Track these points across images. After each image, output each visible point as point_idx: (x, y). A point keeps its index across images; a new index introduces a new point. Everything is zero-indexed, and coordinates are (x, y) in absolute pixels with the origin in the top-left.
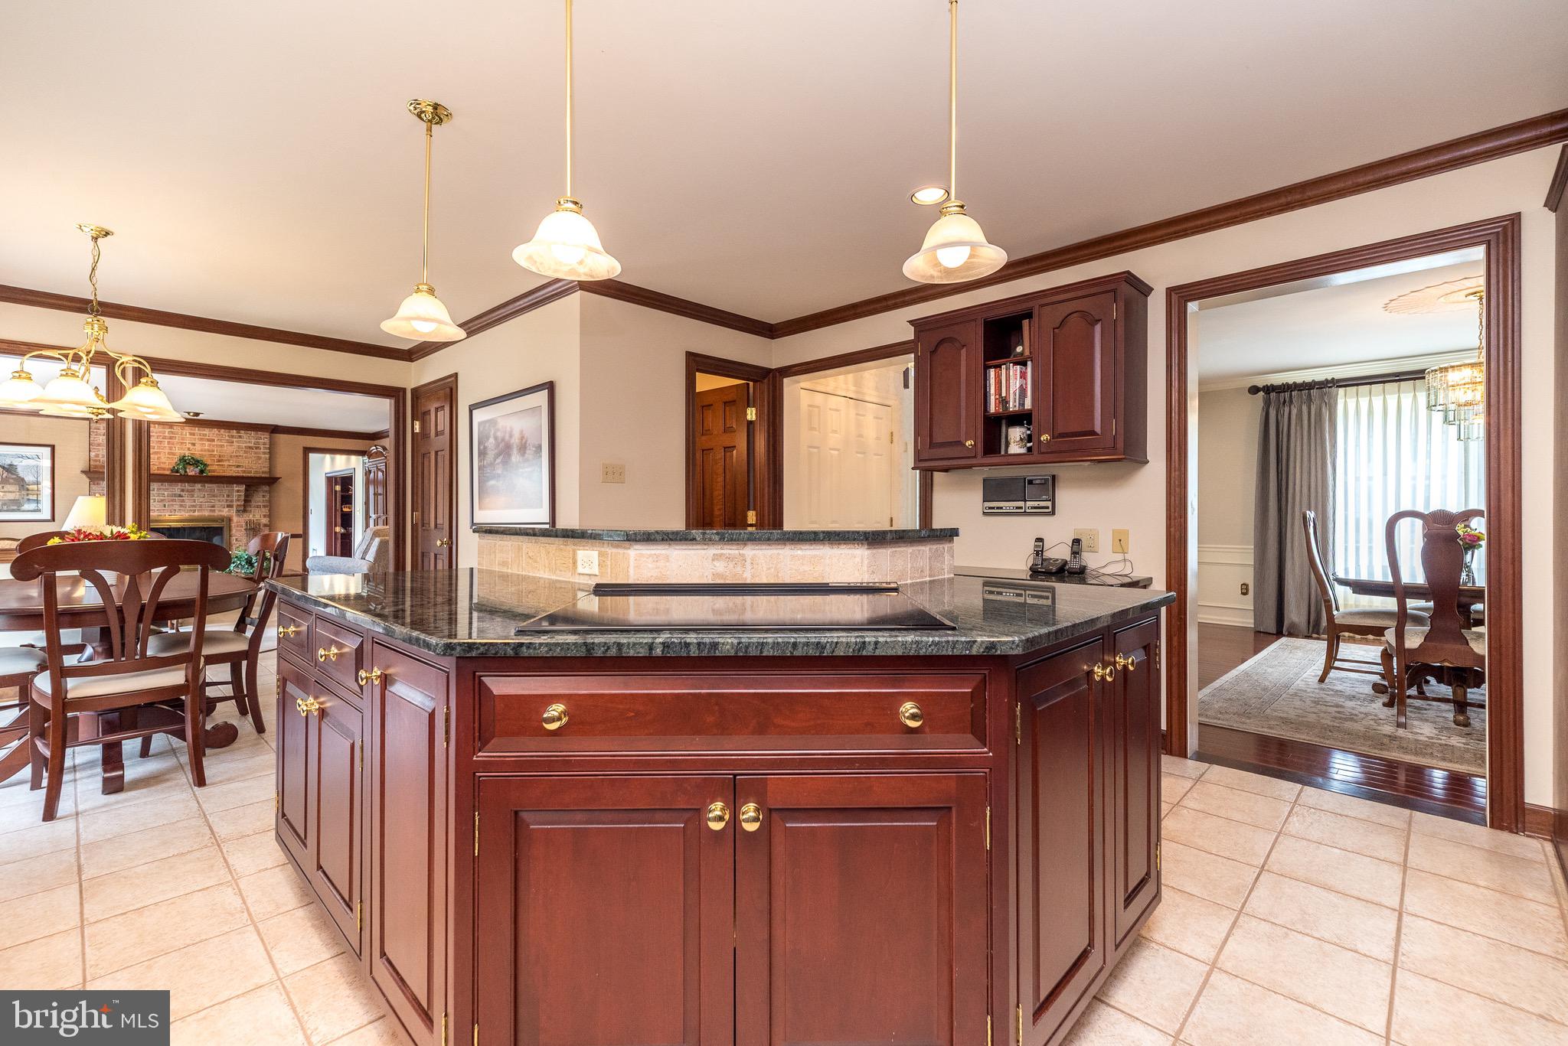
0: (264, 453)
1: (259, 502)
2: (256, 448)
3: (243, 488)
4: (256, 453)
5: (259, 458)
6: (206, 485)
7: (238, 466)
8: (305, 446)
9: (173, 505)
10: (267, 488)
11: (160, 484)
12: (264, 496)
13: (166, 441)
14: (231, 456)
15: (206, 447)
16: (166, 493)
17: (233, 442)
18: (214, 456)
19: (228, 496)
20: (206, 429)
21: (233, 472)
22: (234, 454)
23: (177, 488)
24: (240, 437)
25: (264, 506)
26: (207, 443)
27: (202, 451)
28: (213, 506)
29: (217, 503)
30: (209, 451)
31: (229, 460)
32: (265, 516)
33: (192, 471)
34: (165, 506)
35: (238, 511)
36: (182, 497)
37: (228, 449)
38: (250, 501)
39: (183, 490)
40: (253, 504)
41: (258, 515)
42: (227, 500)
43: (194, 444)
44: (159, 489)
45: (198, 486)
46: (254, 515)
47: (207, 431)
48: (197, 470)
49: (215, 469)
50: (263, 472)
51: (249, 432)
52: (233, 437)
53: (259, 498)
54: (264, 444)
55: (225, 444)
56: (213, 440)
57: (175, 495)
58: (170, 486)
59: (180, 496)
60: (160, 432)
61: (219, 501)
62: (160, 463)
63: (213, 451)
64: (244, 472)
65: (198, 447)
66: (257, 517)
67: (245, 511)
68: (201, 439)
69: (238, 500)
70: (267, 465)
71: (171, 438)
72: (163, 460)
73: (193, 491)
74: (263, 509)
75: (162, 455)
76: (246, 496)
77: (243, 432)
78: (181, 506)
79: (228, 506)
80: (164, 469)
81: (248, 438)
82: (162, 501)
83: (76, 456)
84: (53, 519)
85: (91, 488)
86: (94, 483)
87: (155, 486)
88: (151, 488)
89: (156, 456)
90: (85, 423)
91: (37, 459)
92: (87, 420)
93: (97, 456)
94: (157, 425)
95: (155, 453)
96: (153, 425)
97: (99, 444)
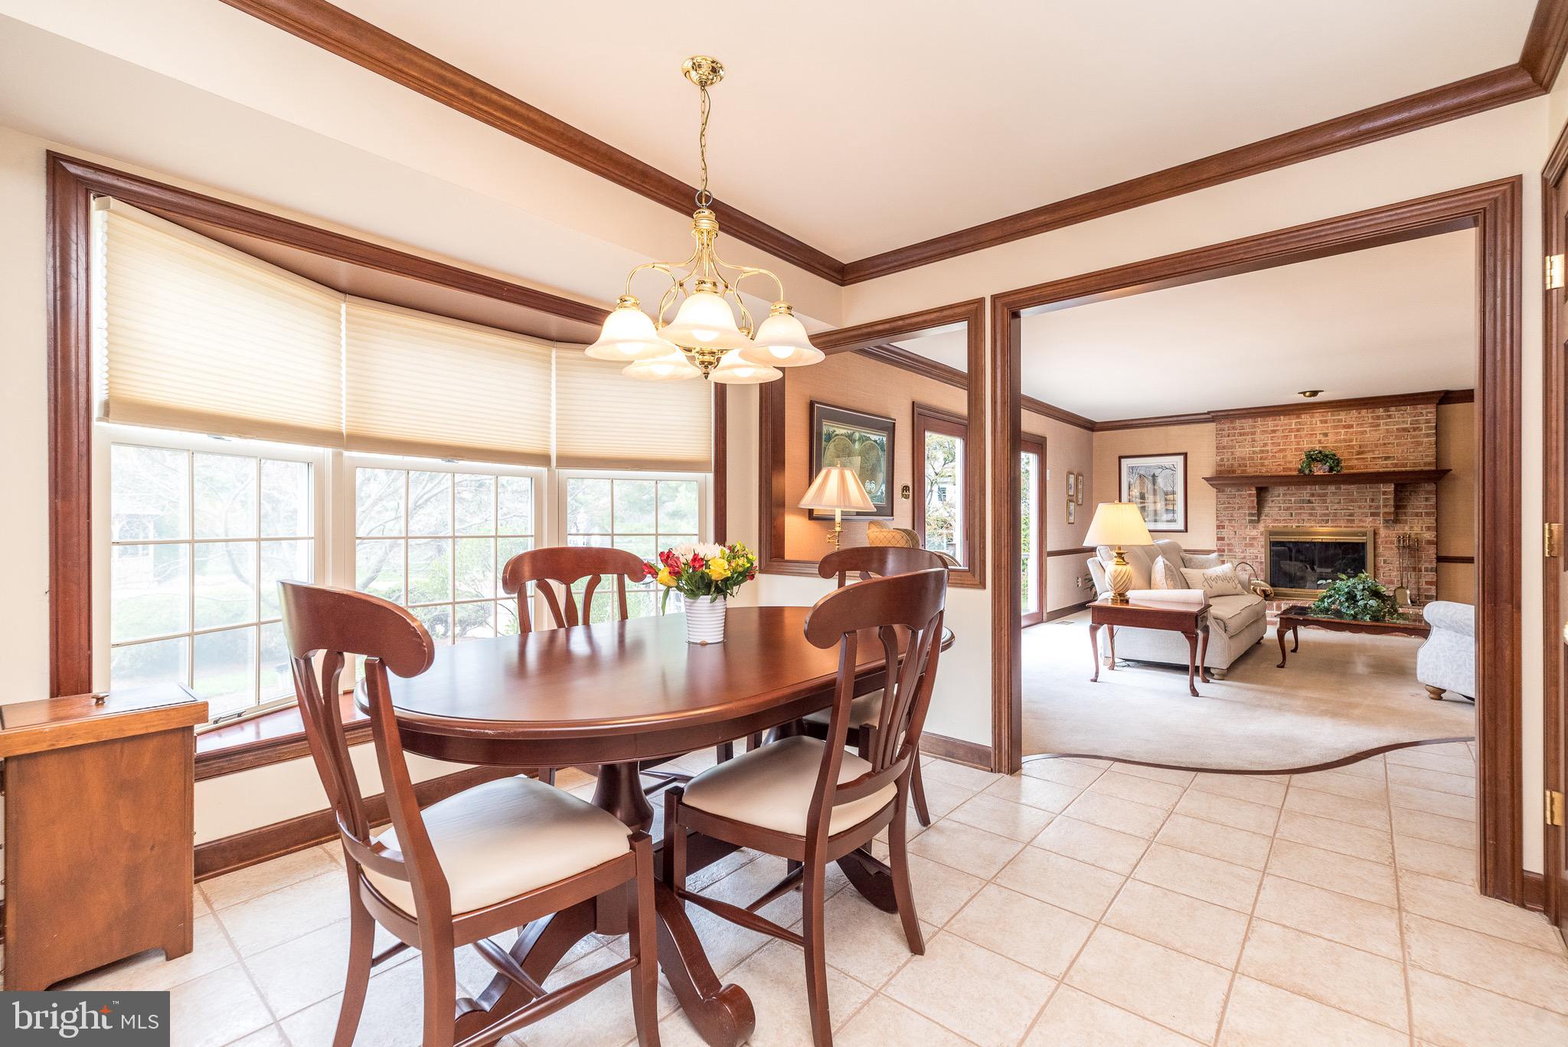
0: (1428, 435)
1: (1418, 508)
2: (1415, 429)
3: (1391, 488)
4: (1414, 437)
5: (1419, 444)
6: (1343, 487)
7: (1387, 458)
9: (1300, 514)
10: (1431, 487)
11: (1286, 488)
12: (1427, 499)
13: (1293, 434)
14: (1376, 446)
15: (1342, 437)
16: (1293, 499)
17: (1379, 425)
18: (1352, 447)
19: (1372, 500)
20: (1341, 413)
21: (1380, 466)
22: (1381, 442)
23: (1306, 492)
24: (1389, 416)
25: (1427, 514)
26: (1343, 431)
27: (1336, 442)
28: (1351, 515)
29: (1357, 510)
30: (1345, 441)
31: (1373, 451)
32: (1428, 529)
33: (1320, 470)
34: (1292, 514)
35: (1386, 521)
36: (1312, 503)
37: (1372, 436)
38: (1405, 507)
39: (1313, 495)
40: (1409, 510)
41: (1418, 527)
42: (1370, 506)
43: (1326, 435)
44: (1285, 495)
45: (1332, 488)
46: (1411, 527)
47: (1342, 415)
48: (1326, 467)
49: (1353, 464)
50: (1426, 464)
51: (1403, 408)
52: (1378, 417)
53: (1421, 501)
54: (1428, 421)
55: (1368, 429)
56: (1351, 426)
57: (1303, 501)
58: (1298, 489)
59: (1309, 502)
60: (1286, 425)
61: (1360, 507)
62: (1286, 463)
63: (1351, 441)
64: (1396, 465)
65: (1331, 437)
66: (1417, 529)
67: (1396, 521)
68: (1336, 427)
69: (1385, 506)
70: (1433, 451)
71: (1298, 430)
72: (1289, 458)
73: (1325, 495)
74: (1426, 519)
75: (1288, 453)
76: (1395, 500)
77: (1393, 409)
78: (1311, 515)
79: (1373, 514)
80: (1290, 469)
81: (1403, 417)
82: (1288, 509)
83: (1205, 463)
84: (1186, 530)
85: (1217, 495)
86: (1219, 490)
87: (1281, 490)
88: (1276, 493)
89: (1282, 455)
90: (1212, 426)
91: (1173, 469)
92: (1213, 421)
93: (1222, 460)
94: (1282, 417)
95: (1281, 451)
96: (1278, 418)
97: (1224, 448)
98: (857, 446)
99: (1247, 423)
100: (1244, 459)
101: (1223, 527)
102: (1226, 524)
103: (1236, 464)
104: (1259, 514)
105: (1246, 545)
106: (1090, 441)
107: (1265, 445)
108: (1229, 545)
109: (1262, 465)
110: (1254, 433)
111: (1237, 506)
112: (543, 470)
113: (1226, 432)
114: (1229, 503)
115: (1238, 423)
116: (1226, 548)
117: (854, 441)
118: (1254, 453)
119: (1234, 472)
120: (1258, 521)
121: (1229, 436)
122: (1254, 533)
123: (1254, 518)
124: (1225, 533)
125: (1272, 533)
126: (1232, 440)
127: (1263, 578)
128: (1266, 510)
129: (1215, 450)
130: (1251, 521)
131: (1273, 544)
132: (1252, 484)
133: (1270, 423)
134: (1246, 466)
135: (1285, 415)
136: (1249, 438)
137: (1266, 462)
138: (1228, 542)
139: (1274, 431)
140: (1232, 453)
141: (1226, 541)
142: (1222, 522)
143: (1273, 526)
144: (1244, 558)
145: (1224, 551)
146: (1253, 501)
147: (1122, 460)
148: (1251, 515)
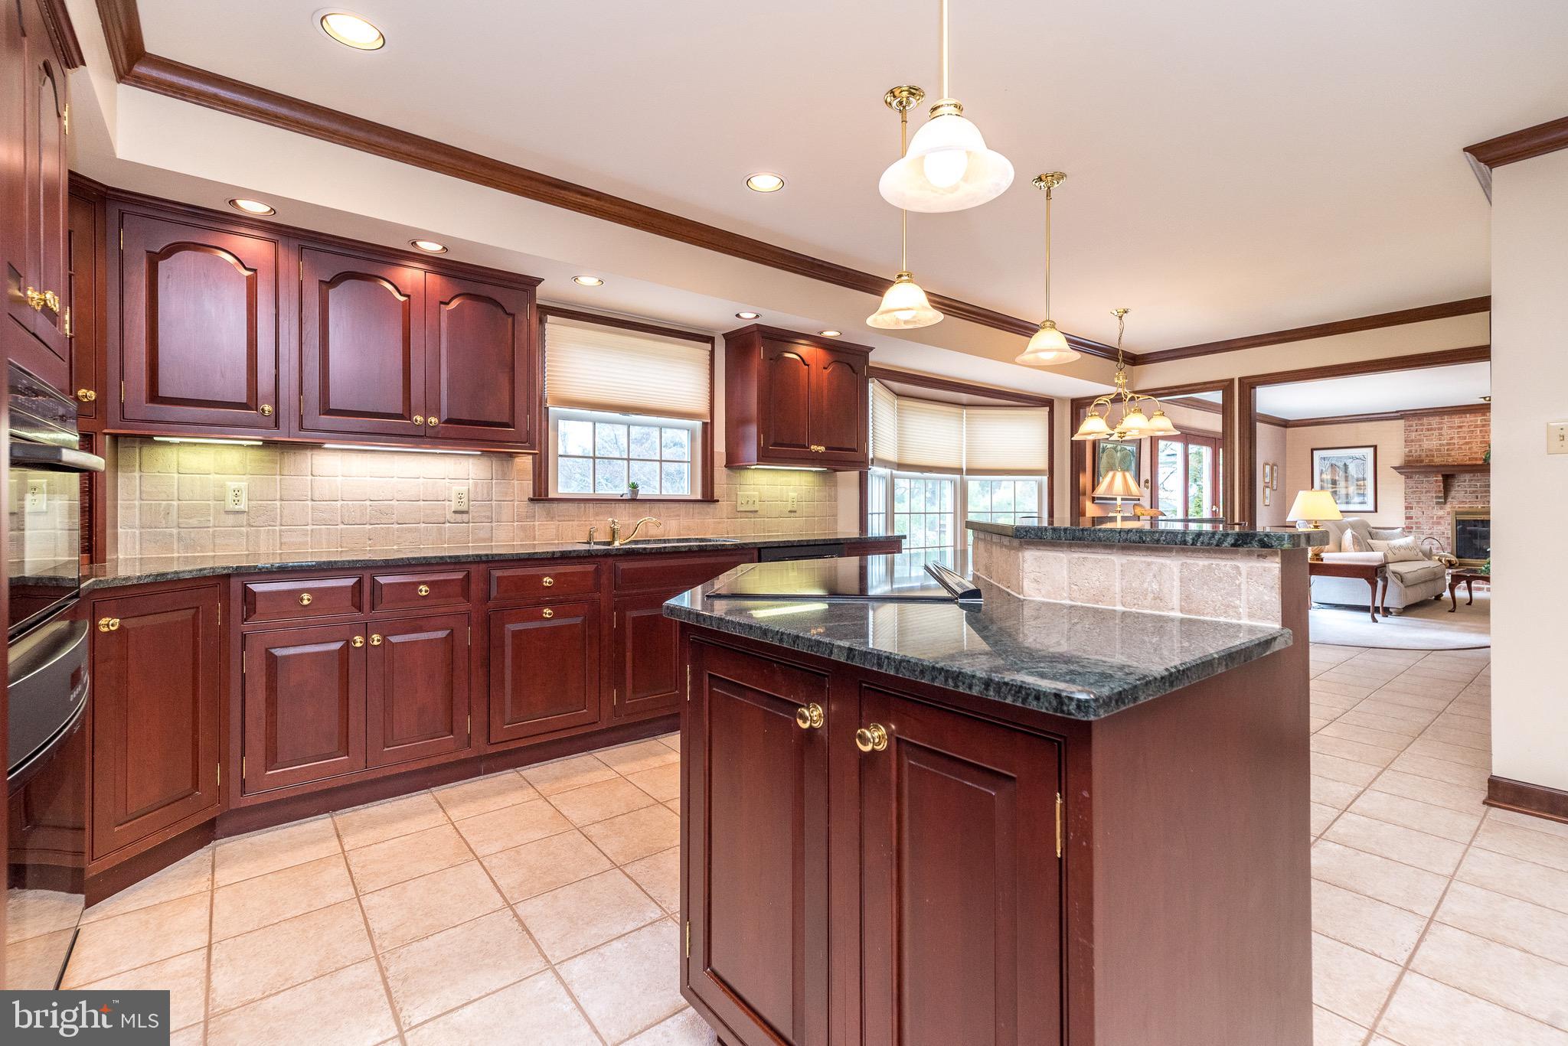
11: (1472, 475)
13: (1479, 429)
16: (1479, 484)
34: (1477, 497)
44: (1470, 481)
58: (1483, 476)
60: (1471, 421)
62: (1471, 453)
71: (1484, 426)
72: (1475, 450)
75: (1474, 446)
80: (1476, 459)
82: (1473, 492)
83: (1394, 454)
84: (1376, 511)
85: (1406, 482)
86: (1407, 477)
87: (1467, 477)
88: (1462, 479)
89: (1468, 447)
90: (1401, 422)
91: (1363, 459)
92: (1402, 419)
93: (1410, 451)
94: (1468, 415)
95: (1467, 443)
96: (1464, 416)
97: (1412, 441)
98: (1119, 454)
99: (1434, 421)
100: (1431, 450)
101: (1411, 508)
102: (1415, 505)
103: (1424, 454)
104: (1446, 497)
105: (1433, 523)
106: (1284, 437)
107: (1452, 438)
108: (1417, 523)
109: (1449, 455)
110: (1441, 429)
111: (1424, 490)
112: (957, 477)
113: (1414, 428)
114: (1417, 488)
115: (1425, 420)
116: (1414, 526)
117: (1117, 452)
118: (1441, 445)
119: (1422, 461)
120: (1445, 503)
121: (1417, 431)
122: (1441, 513)
123: (1441, 500)
124: (1413, 513)
125: (1457, 513)
126: (1420, 435)
127: (1450, 551)
128: (1453, 494)
129: (1403, 442)
130: (1438, 503)
131: (1458, 522)
132: (1438, 472)
133: (1457, 420)
134: (1433, 456)
135: (1471, 413)
136: (1436, 433)
137: (1453, 453)
138: (1417, 520)
139: (1460, 427)
140: (1420, 446)
141: (1414, 520)
142: (1410, 503)
143: (1459, 507)
144: (1432, 534)
145: (1412, 528)
146: (1440, 486)
147: (1315, 452)
148: (1437, 497)
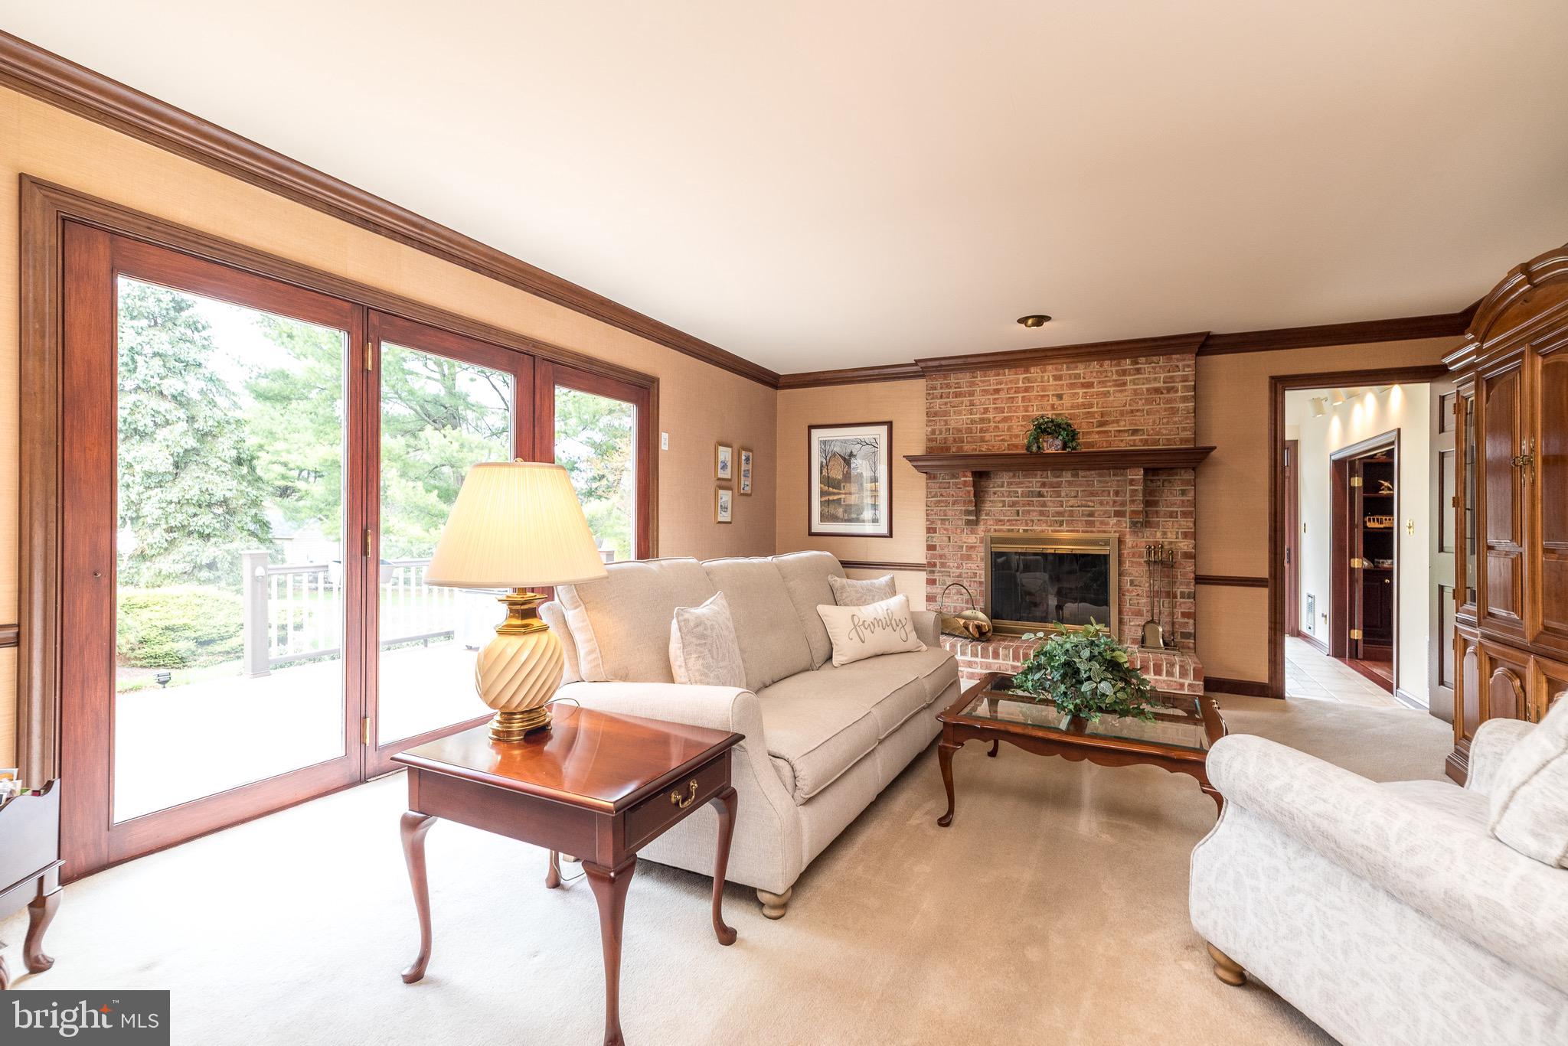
0: (1185, 399)
1: (1173, 505)
2: (1169, 390)
3: (1138, 474)
4: (1168, 401)
5: (1174, 411)
6: (1081, 473)
7: (1135, 432)
8: (1273, 375)
9: (1029, 512)
10: (1189, 476)
11: (1011, 474)
12: (1183, 493)
13: (1020, 395)
14: (1122, 414)
15: (1080, 400)
16: (1020, 490)
17: (1125, 384)
18: (1091, 415)
19: (1117, 493)
20: (1080, 365)
21: (1126, 442)
22: (1128, 408)
23: (1034, 482)
24: (1138, 371)
25: (1185, 514)
26: (1081, 391)
27: (1072, 407)
28: (1091, 514)
29: (1098, 508)
30: (1084, 405)
31: (1117, 422)
32: (1185, 535)
33: (1052, 446)
34: (1018, 512)
35: (1134, 524)
36: (1043, 496)
37: (1118, 399)
38: (1155, 503)
39: (1044, 485)
40: (1162, 509)
41: (1171, 533)
42: (1115, 502)
43: (1060, 397)
44: (1010, 484)
45: (1067, 476)
46: (1165, 533)
47: (1080, 369)
48: (1059, 442)
49: (1092, 439)
50: (1182, 441)
51: (1155, 359)
52: (1124, 373)
53: (1173, 496)
54: (1185, 379)
55: (1111, 390)
56: (1090, 385)
57: (1031, 494)
58: (1025, 476)
59: (1040, 495)
60: (1011, 381)
61: (1101, 503)
62: (1011, 436)
63: (1091, 406)
64: (1145, 442)
65: (1067, 401)
66: (1171, 537)
67: (1147, 524)
68: (1072, 386)
69: (1133, 502)
70: (1189, 423)
71: (1027, 390)
72: (1016, 431)
73: (1059, 485)
74: (1183, 521)
75: (1014, 423)
76: (1145, 492)
77: (1142, 360)
78: (1042, 513)
79: (1118, 514)
80: (1016, 446)
81: (1153, 373)
82: (1014, 504)
83: (913, 439)
84: (891, 535)
85: (928, 487)
86: (930, 477)
87: (1005, 478)
88: (999, 481)
89: (1006, 425)
90: (920, 384)
91: (874, 445)
92: (923, 376)
93: (933, 432)
94: (1007, 371)
95: (1005, 419)
96: (1001, 371)
97: (936, 414)
99: (964, 378)
100: (959, 431)
101: (934, 530)
102: (938, 525)
103: (951, 437)
104: (978, 512)
105: (962, 557)
106: (773, 405)
107: (986, 410)
108: (941, 556)
109: (983, 440)
110: (971, 394)
111: (951, 499)
113: (938, 392)
114: (942, 495)
115: (953, 379)
116: (937, 561)
118: (973, 422)
119: (948, 449)
120: (977, 522)
121: (941, 397)
122: (972, 540)
123: (971, 518)
124: (938, 539)
125: (993, 541)
126: (946, 404)
127: (982, 605)
128: (987, 507)
129: (925, 418)
130: (968, 522)
131: (996, 555)
132: (967, 466)
133: (992, 379)
134: (963, 442)
135: (1010, 367)
136: (966, 400)
137: (987, 436)
138: (941, 552)
139: (997, 391)
140: (946, 421)
141: (938, 552)
142: (933, 523)
143: (995, 531)
144: (960, 576)
145: (934, 565)
146: (969, 492)
147: (813, 431)
148: (968, 513)
